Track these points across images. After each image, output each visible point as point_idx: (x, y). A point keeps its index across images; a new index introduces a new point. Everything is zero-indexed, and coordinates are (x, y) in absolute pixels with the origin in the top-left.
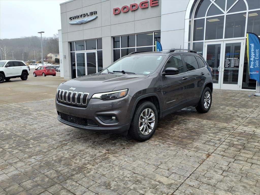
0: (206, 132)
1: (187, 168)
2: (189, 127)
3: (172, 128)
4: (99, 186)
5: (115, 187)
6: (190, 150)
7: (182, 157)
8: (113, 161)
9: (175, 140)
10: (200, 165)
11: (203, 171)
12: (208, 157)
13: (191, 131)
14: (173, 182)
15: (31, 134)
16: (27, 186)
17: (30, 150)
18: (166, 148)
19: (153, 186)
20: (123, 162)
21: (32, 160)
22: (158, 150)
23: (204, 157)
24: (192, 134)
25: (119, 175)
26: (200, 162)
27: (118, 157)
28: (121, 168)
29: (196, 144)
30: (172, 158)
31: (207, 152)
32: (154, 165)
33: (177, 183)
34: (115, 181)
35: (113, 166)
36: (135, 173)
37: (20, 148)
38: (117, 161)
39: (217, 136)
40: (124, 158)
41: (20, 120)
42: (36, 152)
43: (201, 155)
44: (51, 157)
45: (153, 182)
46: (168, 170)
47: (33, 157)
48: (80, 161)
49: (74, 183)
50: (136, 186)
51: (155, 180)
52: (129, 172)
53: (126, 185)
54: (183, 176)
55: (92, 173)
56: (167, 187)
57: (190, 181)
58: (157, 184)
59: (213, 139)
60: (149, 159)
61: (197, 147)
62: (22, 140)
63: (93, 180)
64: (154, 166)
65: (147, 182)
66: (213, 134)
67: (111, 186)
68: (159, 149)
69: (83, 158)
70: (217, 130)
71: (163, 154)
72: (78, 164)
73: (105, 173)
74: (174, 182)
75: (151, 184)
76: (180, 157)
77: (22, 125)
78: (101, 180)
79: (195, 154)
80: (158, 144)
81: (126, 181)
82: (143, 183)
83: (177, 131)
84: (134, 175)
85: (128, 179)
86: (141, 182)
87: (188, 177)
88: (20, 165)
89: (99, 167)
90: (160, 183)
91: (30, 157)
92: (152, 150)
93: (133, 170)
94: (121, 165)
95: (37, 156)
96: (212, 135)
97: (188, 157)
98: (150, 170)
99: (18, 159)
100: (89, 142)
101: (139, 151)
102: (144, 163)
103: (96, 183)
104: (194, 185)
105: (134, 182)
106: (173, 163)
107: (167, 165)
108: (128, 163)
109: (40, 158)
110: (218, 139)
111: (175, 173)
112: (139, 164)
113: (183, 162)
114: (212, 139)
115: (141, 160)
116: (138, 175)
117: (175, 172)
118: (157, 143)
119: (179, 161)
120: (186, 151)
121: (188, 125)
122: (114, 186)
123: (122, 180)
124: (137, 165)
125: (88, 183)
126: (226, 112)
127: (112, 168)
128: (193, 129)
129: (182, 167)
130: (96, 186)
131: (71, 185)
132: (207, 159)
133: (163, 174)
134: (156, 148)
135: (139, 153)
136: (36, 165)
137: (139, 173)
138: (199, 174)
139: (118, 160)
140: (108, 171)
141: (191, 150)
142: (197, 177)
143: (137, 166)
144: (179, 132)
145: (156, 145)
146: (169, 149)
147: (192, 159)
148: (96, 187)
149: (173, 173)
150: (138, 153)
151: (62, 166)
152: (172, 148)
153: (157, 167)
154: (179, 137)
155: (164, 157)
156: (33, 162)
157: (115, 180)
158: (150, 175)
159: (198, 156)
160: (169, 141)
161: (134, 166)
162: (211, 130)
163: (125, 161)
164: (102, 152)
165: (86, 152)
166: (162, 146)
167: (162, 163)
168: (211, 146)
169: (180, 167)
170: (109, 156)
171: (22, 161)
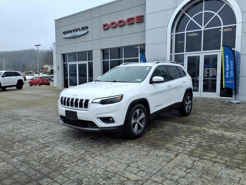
0: (179, 135)
1: (155, 166)
2: (164, 130)
3: (148, 132)
4: (72, 182)
5: (87, 183)
6: (161, 150)
7: (152, 157)
8: (89, 161)
9: (149, 141)
10: (167, 163)
11: (169, 168)
12: (176, 157)
13: (166, 134)
14: (140, 178)
15: (17, 138)
16: (6, 183)
17: (14, 151)
18: (139, 149)
19: (121, 182)
20: (98, 161)
21: (15, 160)
22: (132, 151)
23: (173, 156)
24: (166, 136)
25: (92, 173)
26: (168, 161)
27: (94, 157)
28: (95, 166)
29: (168, 145)
30: (144, 157)
31: (177, 152)
32: (126, 164)
33: (143, 179)
34: (88, 178)
35: (88, 165)
36: (106, 171)
37: (5, 150)
38: (93, 161)
39: (189, 139)
40: (100, 158)
41: (9, 125)
42: (20, 153)
43: (170, 154)
44: (32, 158)
45: (122, 178)
46: (138, 168)
47: (16, 158)
48: (58, 161)
49: (50, 180)
50: (106, 182)
51: (124, 177)
52: (101, 170)
53: (97, 181)
54: (150, 173)
55: (68, 171)
56: (133, 183)
57: (156, 178)
58: (125, 180)
59: (185, 141)
60: (122, 159)
61: (168, 148)
62: (8, 143)
63: (68, 177)
64: (125, 165)
65: (116, 178)
66: (185, 136)
67: (83, 182)
68: (133, 150)
69: (62, 158)
70: (189, 133)
71: (136, 154)
72: (56, 163)
73: (79, 171)
74: (141, 178)
75: (120, 180)
76: (151, 157)
77: (10, 130)
78: (75, 177)
79: (165, 154)
80: (133, 146)
81: (97, 178)
82: (113, 179)
83: (153, 134)
84: (106, 173)
85: (100, 176)
86: (111, 179)
87: (155, 174)
88: (3, 164)
89: (75, 166)
90: (128, 179)
91: (13, 157)
92: (127, 151)
93: (105, 168)
94: (95, 164)
95: (19, 157)
96: (183, 137)
97: (158, 156)
98: (121, 167)
99: (2, 159)
100: (70, 144)
101: (115, 152)
102: (117, 162)
103: (70, 179)
104: (159, 180)
105: (104, 178)
106: (143, 162)
107: (137, 164)
108: (102, 163)
109: (22, 158)
110: (188, 141)
111: (144, 171)
112: (113, 163)
113: (153, 161)
114: (183, 141)
115: (115, 160)
116: (109, 172)
117: (144, 170)
118: (133, 145)
119: (149, 160)
120: (157, 152)
121: (163, 129)
122: (86, 182)
123: (94, 177)
124: (110, 164)
125: (62, 180)
126: (201, 117)
127: (87, 166)
128: (168, 133)
129: (151, 165)
130: (69, 182)
131: (46, 182)
132: (175, 158)
133: (132, 172)
134: (130, 149)
135: (114, 154)
136: (18, 165)
137: (110, 171)
138: (165, 171)
139: (93, 160)
140: (83, 169)
141: (162, 151)
142: (162, 174)
143: (110, 165)
144: (154, 135)
145: (131, 146)
146: (142, 150)
147: (161, 159)
148: (69, 183)
149: (142, 170)
150: (113, 154)
151: (41, 165)
152: (145, 149)
153: (128, 165)
154: (153, 139)
155: (136, 157)
156: (15, 162)
157: (88, 177)
158: (120, 172)
159: (167, 155)
160: (143, 143)
161: (107, 164)
162: (184, 133)
163: (100, 161)
164: (80, 153)
165: (65, 153)
166: (136, 147)
167: (133, 162)
168: (181, 147)
169: (149, 166)
170: (85, 156)
171: (5, 161)
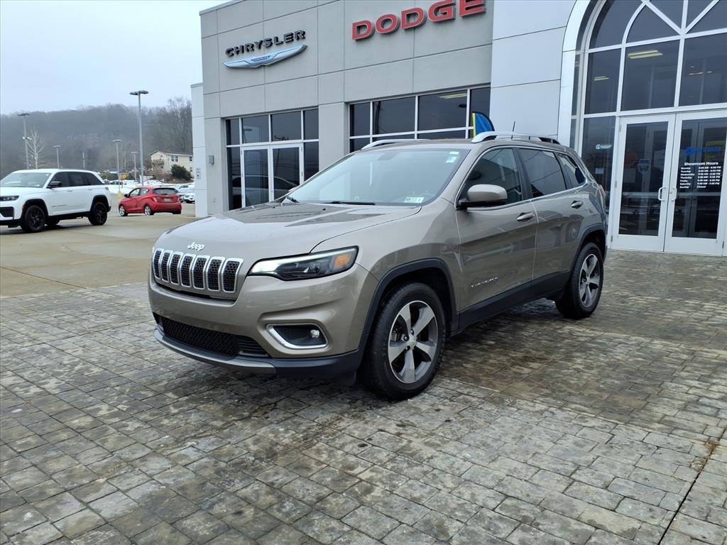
0: (674, 375)
1: (661, 483)
2: (618, 360)
3: (570, 364)
4: (412, 533)
5: (464, 538)
6: (649, 428)
7: (633, 450)
8: (429, 458)
9: (591, 397)
10: (696, 473)
11: (716, 492)
12: (712, 451)
13: (631, 373)
14: (636, 525)
15: (163, 377)
16: (195, 530)
17: (175, 422)
18: (574, 422)
19: (577, 536)
20: (461, 461)
21: (188, 451)
22: (553, 427)
23: (701, 450)
24: (635, 380)
25: (462, 501)
26: (693, 466)
27: (438, 445)
28: (461, 480)
29: (659, 410)
30: (604, 450)
31: (703, 434)
32: (557, 472)
33: (650, 529)
34: (457, 520)
35: (434, 475)
36: (507, 497)
37: (142, 417)
38: (442, 459)
39: (714, 388)
40: (461, 451)
41: (121, 336)
42: (194, 428)
43: (687, 442)
44: (241, 445)
45: (575, 524)
46: (606, 488)
47: (189, 444)
48: (329, 456)
49: (334, 524)
50: (527, 536)
51: (578, 519)
52: (488, 491)
53: (495, 533)
54: (658, 506)
55: (377, 492)
56: (622, 540)
57: (689, 524)
58: (587, 530)
59: (707, 397)
60: (534, 454)
61: (667, 418)
62: (143, 393)
63: (389, 514)
64: (558, 477)
65: (555, 524)
66: (698, 380)
67: (451, 535)
68: (555, 425)
69: (337, 446)
70: (706, 370)
71: (571, 439)
72: (328, 465)
73: (416, 495)
74: (639, 525)
75: (570, 531)
76: (626, 448)
77: (131, 351)
78: (412, 515)
79: (670, 440)
80: (546, 410)
81: (488, 519)
82: (545, 527)
83: (587, 371)
84: (508, 502)
85: (493, 512)
86: (538, 524)
87: (677, 511)
88: (158, 466)
89: (392, 474)
90: (597, 528)
91: (179, 442)
92: (535, 428)
93: (498, 485)
94: (457, 472)
95: (199, 441)
96: (695, 383)
97: (650, 448)
98: (552, 487)
99: (147, 446)
100: (339, 399)
101: (497, 429)
102: (525, 466)
103: (401, 523)
104: (706, 535)
105: (514, 523)
106: (613, 467)
107: (597, 473)
108: (476, 466)
109: (209, 445)
110: (718, 395)
111: (632, 498)
112: (512, 468)
113: (642, 464)
114: (700, 397)
115: (513, 456)
116: (520, 502)
117: (630, 494)
118: (543, 407)
119: (630, 461)
120: (640, 433)
121: (611, 354)
122: (460, 535)
123: (478, 518)
124: (506, 472)
125: (376, 523)
126: (709, 317)
127: (433, 479)
128: (634, 367)
129: (646, 479)
130: (403, 534)
131: (328, 530)
132: (712, 456)
133: (594, 501)
134: (544, 422)
135: (500, 436)
136: (205, 467)
137: (520, 496)
138: (707, 501)
139: (442, 456)
140: (425, 488)
141: (654, 429)
142: (703, 512)
143: (507, 475)
144: (594, 375)
145: (542, 412)
146: (584, 424)
147: (667, 457)
148: (404, 538)
149: (625, 497)
150: (497, 437)
151: (283, 471)
152: (592, 423)
153: (569, 477)
154: (599, 389)
155: (578, 448)
156: (193, 458)
157: (456, 515)
158: (557, 502)
159: (680, 445)
160: (574, 401)
161: (497, 473)
162: (688, 369)
163: (465, 459)
164: (386, 430)
165: (341, 431)
166: (560, 415)
167: (578, 468)
168: (706, 417)
169: (640, 480)
170: (410, 442)
171: (161, 453)
